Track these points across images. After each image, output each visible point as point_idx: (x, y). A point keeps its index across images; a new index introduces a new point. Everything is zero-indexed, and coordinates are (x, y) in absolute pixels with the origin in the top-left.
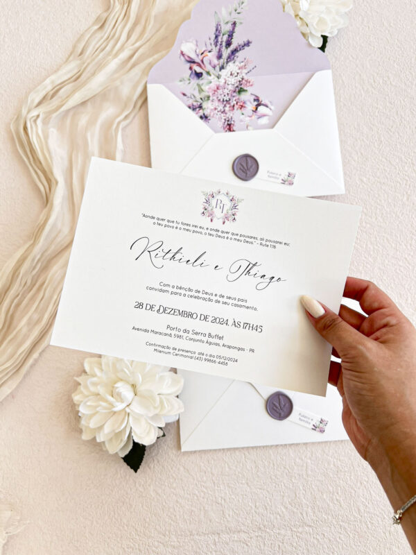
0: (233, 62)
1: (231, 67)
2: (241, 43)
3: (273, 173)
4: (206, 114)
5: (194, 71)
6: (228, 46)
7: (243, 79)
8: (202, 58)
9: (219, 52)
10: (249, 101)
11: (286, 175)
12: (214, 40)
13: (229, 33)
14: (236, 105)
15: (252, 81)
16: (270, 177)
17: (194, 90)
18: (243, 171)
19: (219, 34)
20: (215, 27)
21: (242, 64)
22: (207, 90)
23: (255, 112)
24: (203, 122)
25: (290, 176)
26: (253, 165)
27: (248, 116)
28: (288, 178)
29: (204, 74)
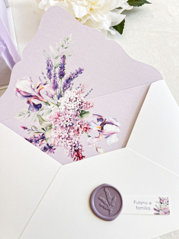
0: (69, 89)
1: (68, 94)
2: (74, 71)
3: (141, 203)
4: (50, 145)
5: (32, 104)
6: (61, 77)
7: (82, 102)
8: (38, 91)
9: (54, 83)
10: (93, 121)
11: (157, 202)
12: (47, 74)
13: (60, 66)
14: (80, 128)
15: (92, 103)
16: (138, 208)
17: (35, 121)
18: (103, 207)
19: (51, 68)
20: (46, 63)
21: (79, 90)
22: (48, 119)
23: (101, 132)
24: (47, 153)
25: (162, 202)
26: (115, 197)
27: (96, 137)
28: (161, 206)
29: (43, 105)
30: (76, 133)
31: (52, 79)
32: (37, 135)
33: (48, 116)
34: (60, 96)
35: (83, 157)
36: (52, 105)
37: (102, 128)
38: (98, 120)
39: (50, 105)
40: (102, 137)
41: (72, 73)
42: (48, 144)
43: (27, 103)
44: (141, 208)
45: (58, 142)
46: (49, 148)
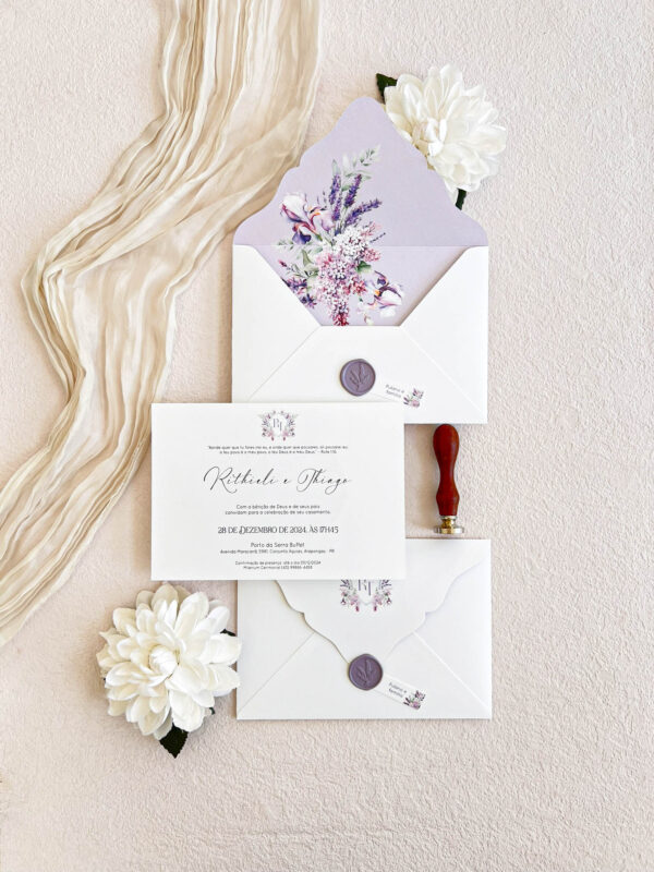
0: (354, 225)
1: (351, 232)
5: (299, 233)
6: (348, 205)
7: (365, 249)
8: (312, 217)
9: (336, 211)
10: (371, 281)
12: (330, 196)
13: (350, 189)
14: (352, 286)
15: (379, 253)
17: (298, 258)
18: (353, 381)
21: (366, 229)
23: (378, 298)
27: (368, 303)
29: (313, 238)
30: (346, 291)
31: (335, 205)
32: (297, 279)
33: (316, 256)
34: (338, 232)
35: (346, 323)
36: (325, 241)
37: (380, 295)
38: (379, 281)
39: (322, 240)
40: (377, 306)
41: (365, 203)
42: (308, 295)
43: (293, 229)
44: (392, 393)
45: (321, 297)
46: (308, 301)
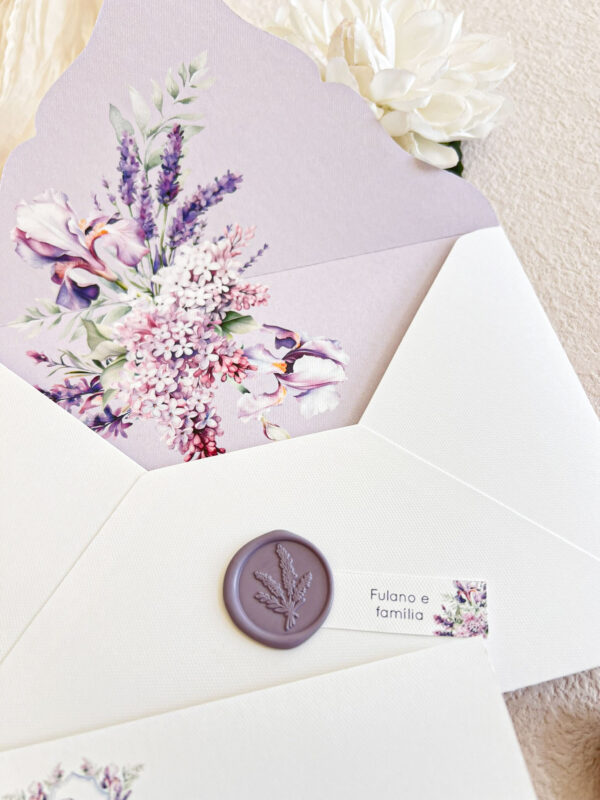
0: (191, 241)
1: (188, 257)
2: (209, 183)
3: (394, 597)
4: (113, 411)
5: (68, 285)
6: (167, 198)
7: (231, 287)
8: (90, 242)
9: (143, 218)
10: (260, 346)
11: (447, 596)
12: (121, 187)
13: (164, 162)
14: (217, 366)
15: (263, 289)
16: (384, 614)
17: (74, 338)
18: (266, 603)
19: (134, 167)
20: (118, 148)
21: (222, 244)
22: (117, 332)
23: (285, 378)
24: (105, 437)
25: (464, 597)
26: (307, 574)
27: (265, 394)
28: (459, 608)
29: (105, 290)
30: (203, 378)
31: (137, 204)
32: (75, 381)
33: (118, 324)
34: (159, 263)
35: (217, 451)
36: (133, 291)
37: (290, 368)
38: (279, 342)
39: (125, 290)
40: (287, 395)
41: (204, 187)
42: (107, 410)
43: (52, 279)
44: (393, 613)
45: (142, 405)
46: (110, 422)
